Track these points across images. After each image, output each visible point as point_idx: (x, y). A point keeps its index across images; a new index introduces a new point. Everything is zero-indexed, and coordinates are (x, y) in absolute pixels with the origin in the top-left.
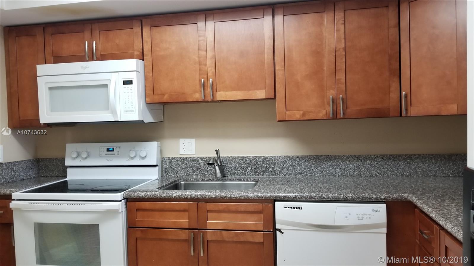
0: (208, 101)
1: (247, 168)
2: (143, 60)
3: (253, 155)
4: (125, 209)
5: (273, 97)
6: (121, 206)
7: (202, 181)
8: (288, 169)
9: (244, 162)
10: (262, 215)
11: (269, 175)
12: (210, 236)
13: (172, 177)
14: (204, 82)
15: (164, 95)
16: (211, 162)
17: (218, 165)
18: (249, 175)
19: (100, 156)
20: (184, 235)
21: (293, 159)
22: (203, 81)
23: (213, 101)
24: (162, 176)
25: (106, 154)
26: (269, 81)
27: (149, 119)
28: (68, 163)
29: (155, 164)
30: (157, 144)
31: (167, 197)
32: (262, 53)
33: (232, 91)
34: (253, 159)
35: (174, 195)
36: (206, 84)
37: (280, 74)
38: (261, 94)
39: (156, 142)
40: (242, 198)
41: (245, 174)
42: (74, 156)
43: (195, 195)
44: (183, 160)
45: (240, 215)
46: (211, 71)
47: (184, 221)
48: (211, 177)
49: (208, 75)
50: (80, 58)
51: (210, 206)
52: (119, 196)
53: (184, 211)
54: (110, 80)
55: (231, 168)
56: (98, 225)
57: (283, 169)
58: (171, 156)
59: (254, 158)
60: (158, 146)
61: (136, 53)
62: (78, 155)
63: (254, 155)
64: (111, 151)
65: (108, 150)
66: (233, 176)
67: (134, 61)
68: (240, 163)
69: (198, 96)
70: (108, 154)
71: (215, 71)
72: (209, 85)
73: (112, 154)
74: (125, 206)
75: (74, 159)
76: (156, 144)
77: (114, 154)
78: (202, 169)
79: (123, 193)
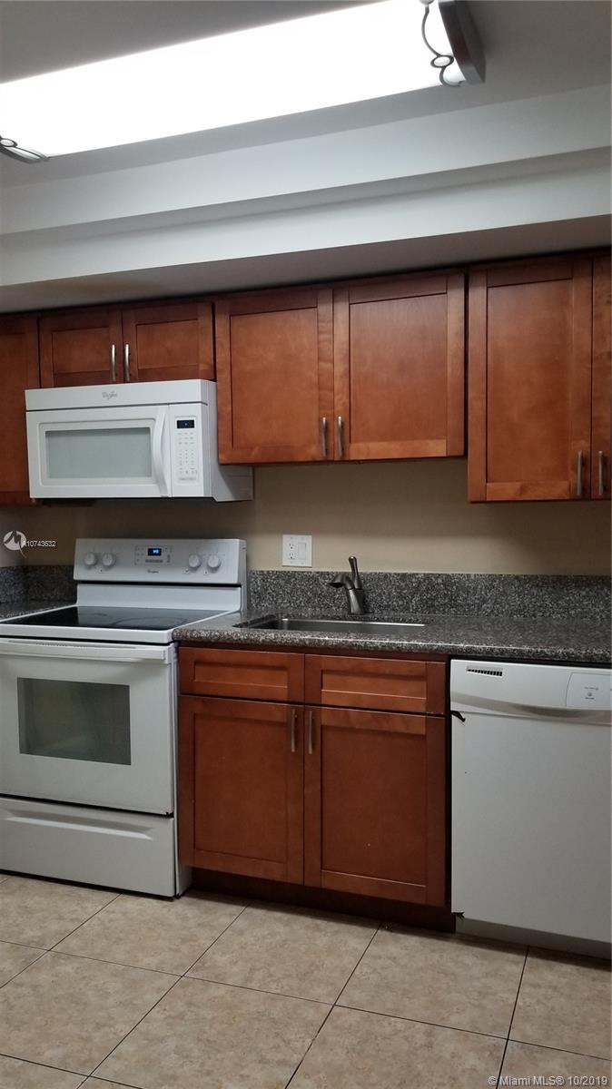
0: (333, 461)
1: (413, 597)
2: (215, 380)
3: (423, 572)
4: (176, 660)
5: (462, 453)
6: (166, 654)
7: (322, 619)
8: (496, 603)
9: (407, 585)
10: (425, 683)
11: (456, 613)
12: (326, 718)
13: (266, 608)
14: (327, 423)
15: (252, 449)
16: (338, 581)
17: (353, 588)
18: (416, 611)
19: (136, 564)
20: (278, 713)
21: (506, 581)
22: (324, 421)
23: (343, 461)
24: (249, 606)
25: (147, 561)
26: (454, 421)
27: (224, 495)
28: (79, 574)
29: (235, 581)
30: (241, 544)
31: (249, 642)
32: (443, 365)
33: (379, 441)
34: (425, 580)
35: (262, 638)
36: (331, 427)
37: (476, 406)
38: (438, 448)
39: (238, 540)
40: (387, 649)
41: (407, 609)
42: (90, 561)
43: (301, 640)
44: (289, 576)
45: (382, 682)
46: (340, 400)
47: (280, 687)
48: (341, 612)
49: (336, 409)
50: (101, 377)
51: (328, 661)
52: (164, 635)
53: (281, 668)
54: (154, 419)
55: (380, 595)
56: (128, 686)
57: (485, 602)
58: (265, 569)
59: (427, 577)
60: (242, 549)
61: (202, 367)
62: (97, 562)
63: (427, 572)
64: (155, 554)
65: (150, 552)
66: (385, 612)
67: (197, 383)
68: (399, 587)
69: (315, 451)
70: (151, 561)
71: (348, 400)
72: (336, 427)
73: (157, 561)
74: (175, 654)
75: (89, 567)
76: (238, 544)
77: (161, 561)
78: (324, 596)
79: (172, 630)
